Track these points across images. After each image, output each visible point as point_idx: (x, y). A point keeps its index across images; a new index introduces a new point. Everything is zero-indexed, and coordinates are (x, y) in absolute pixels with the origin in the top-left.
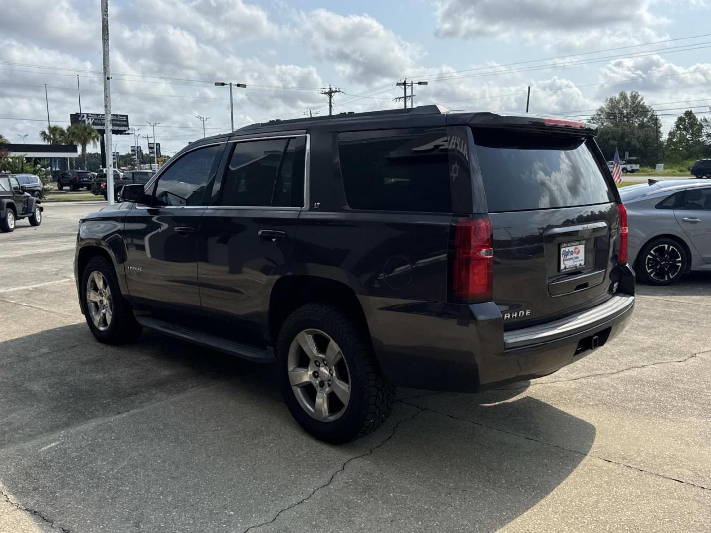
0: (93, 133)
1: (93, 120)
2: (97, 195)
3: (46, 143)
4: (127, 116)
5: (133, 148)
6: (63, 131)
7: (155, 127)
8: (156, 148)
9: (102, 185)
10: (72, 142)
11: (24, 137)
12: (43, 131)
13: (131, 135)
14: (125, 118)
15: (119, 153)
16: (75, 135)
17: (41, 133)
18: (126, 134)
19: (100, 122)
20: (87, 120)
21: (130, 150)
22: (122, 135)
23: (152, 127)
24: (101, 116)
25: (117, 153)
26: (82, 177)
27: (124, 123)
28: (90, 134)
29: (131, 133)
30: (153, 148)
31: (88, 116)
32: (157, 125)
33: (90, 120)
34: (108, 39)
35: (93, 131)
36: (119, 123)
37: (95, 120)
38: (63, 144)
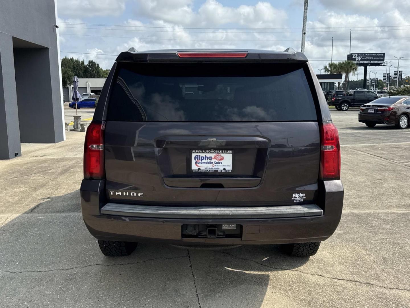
0: (353, 66)
1: (361, 57)
2: (330, 106)
3: (327, 73)
4: (384, 54)
5: (384, 75)
6: (336, 66)
7: (400, 60)
8: (399, 74)
9: (333, 100)
10: (340, 72)
11: (321, 70)
12: (325, 66)
13: (385, 66)
14: (383, 55)
15: (377, 78)
16: (342, 68)
17: (324, 67)
18: (382, 65)
19: (365, 58)
20: (357, 57)
21: (383, 76)
22: (379, 66)
23: (398, 60)
24: (366, 55)
25: (376, 78)
26: (338, 94)
27: (382, 58)
28: (351, 67)
29: (385, 64)
30: (397, 74)
31: (358, 55)
32: (401, 59)
33: (359, 57)
34: (307, 9)
35: (353, 65)
36: (378, 58)
37: (363, 57)
38: (335, 74)
